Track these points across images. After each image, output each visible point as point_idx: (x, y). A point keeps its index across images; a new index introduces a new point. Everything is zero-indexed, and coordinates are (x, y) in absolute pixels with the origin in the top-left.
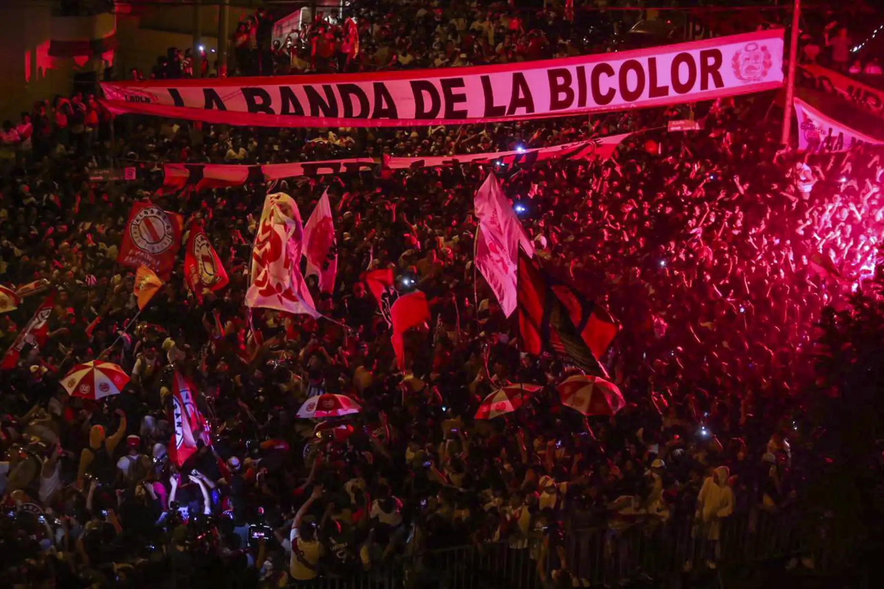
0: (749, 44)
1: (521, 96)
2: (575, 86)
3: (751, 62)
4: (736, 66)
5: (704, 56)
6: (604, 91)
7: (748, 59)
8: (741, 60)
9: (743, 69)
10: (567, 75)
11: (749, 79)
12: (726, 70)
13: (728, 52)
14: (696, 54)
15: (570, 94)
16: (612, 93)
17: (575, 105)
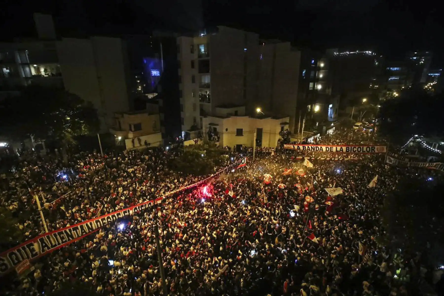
0: (380, 147)
1: (341, 150)
2: (350, 149)
5: (372, 147)
6: (354, 150)
9: (379, 150)
10: (349, 148)
12: (376, 150)
13: (376, 147)
14: (371, 147)
15: (349, 150)
16: (356, 151)
17: (350, 151)
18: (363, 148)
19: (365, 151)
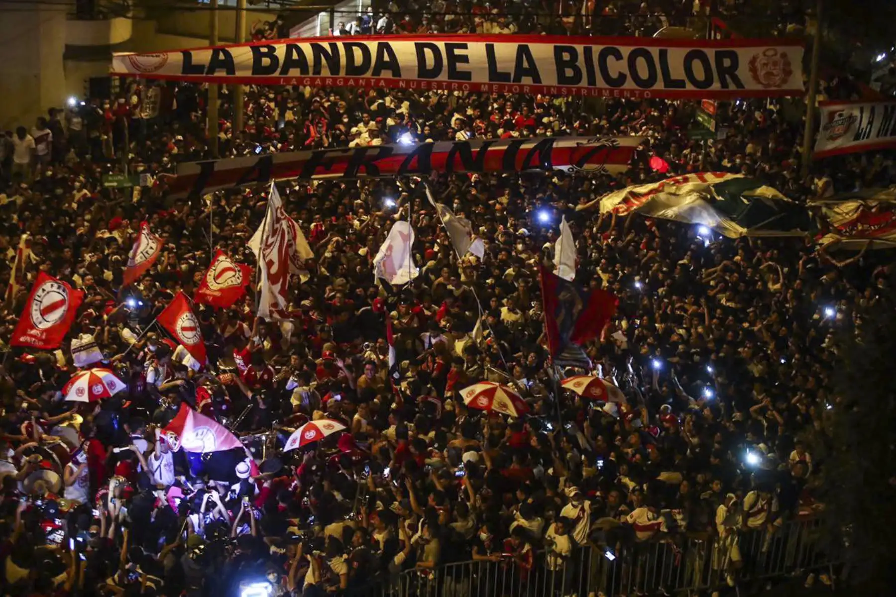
0: (768, 50)
1: (525, 65)
2: (581, 62)
3: (770, 68)
4: (753, 69)
5: (719, 56)
6: (614, 75)
7: (766, 64)
8: (758, 65)
9: (761, 73)
10: (573, 53)
11: (769, 85)
12: (743, 72)
13: (745, 54)
14: (710, 53)
15: (578, 71)
16: (622, 77)
17: (584, 83)
18: (663, 55)
19: (681, 83)
